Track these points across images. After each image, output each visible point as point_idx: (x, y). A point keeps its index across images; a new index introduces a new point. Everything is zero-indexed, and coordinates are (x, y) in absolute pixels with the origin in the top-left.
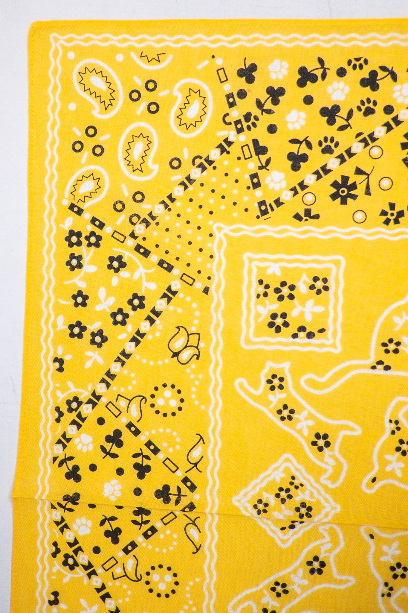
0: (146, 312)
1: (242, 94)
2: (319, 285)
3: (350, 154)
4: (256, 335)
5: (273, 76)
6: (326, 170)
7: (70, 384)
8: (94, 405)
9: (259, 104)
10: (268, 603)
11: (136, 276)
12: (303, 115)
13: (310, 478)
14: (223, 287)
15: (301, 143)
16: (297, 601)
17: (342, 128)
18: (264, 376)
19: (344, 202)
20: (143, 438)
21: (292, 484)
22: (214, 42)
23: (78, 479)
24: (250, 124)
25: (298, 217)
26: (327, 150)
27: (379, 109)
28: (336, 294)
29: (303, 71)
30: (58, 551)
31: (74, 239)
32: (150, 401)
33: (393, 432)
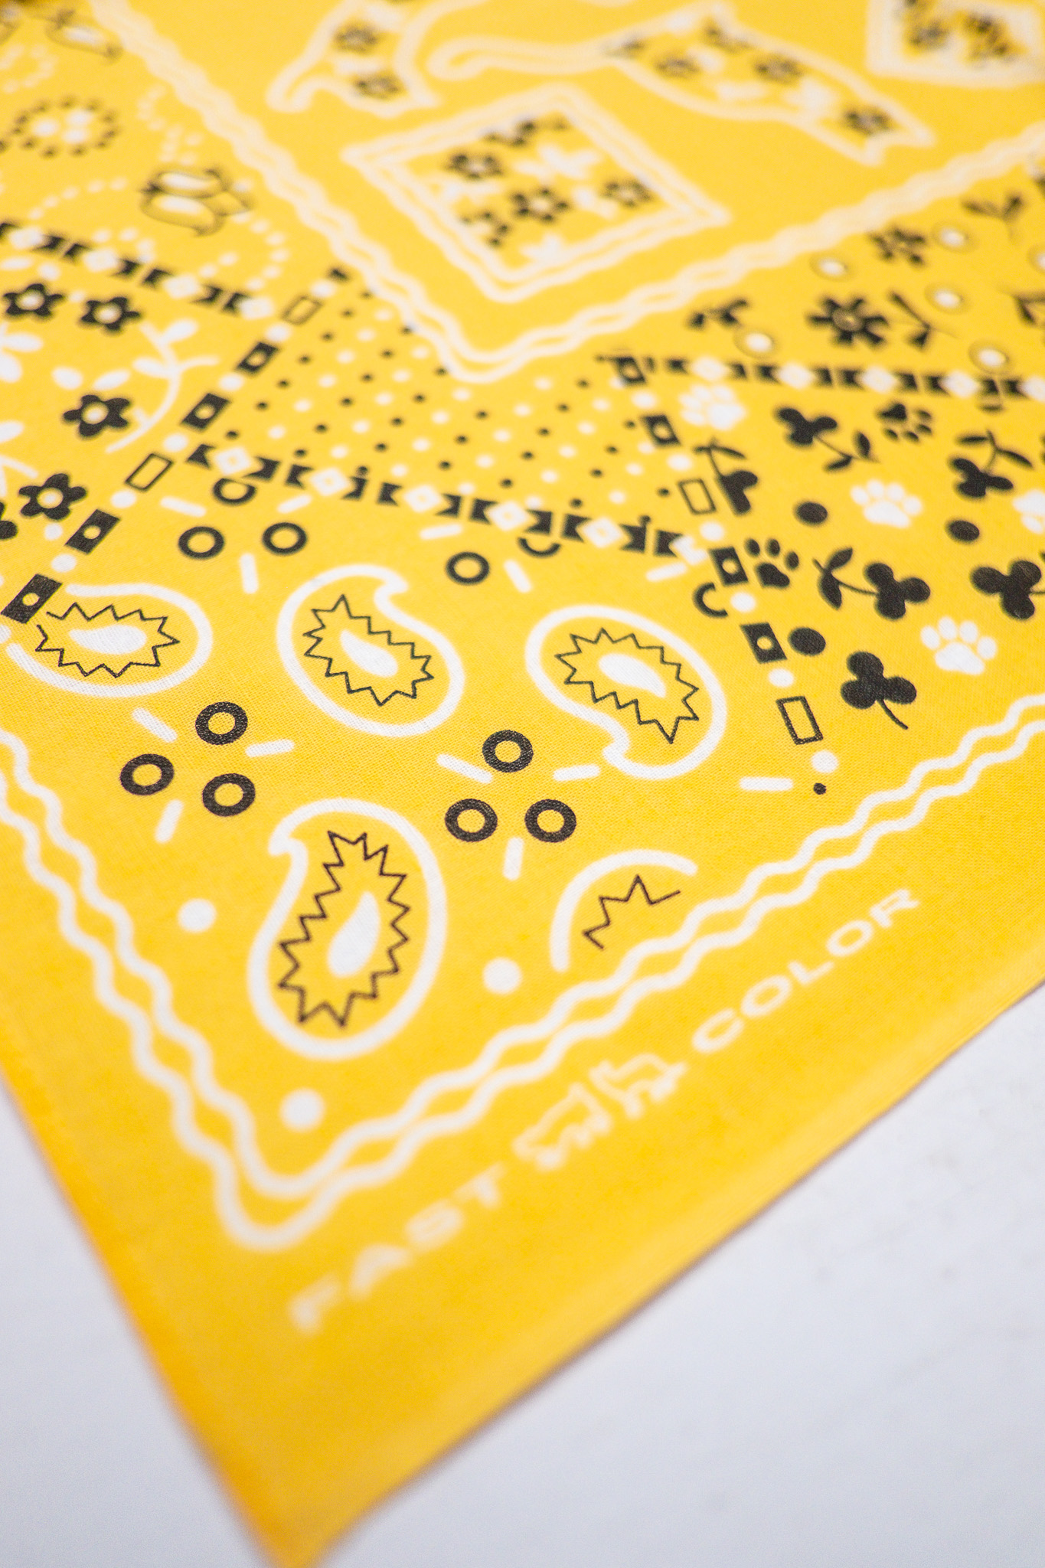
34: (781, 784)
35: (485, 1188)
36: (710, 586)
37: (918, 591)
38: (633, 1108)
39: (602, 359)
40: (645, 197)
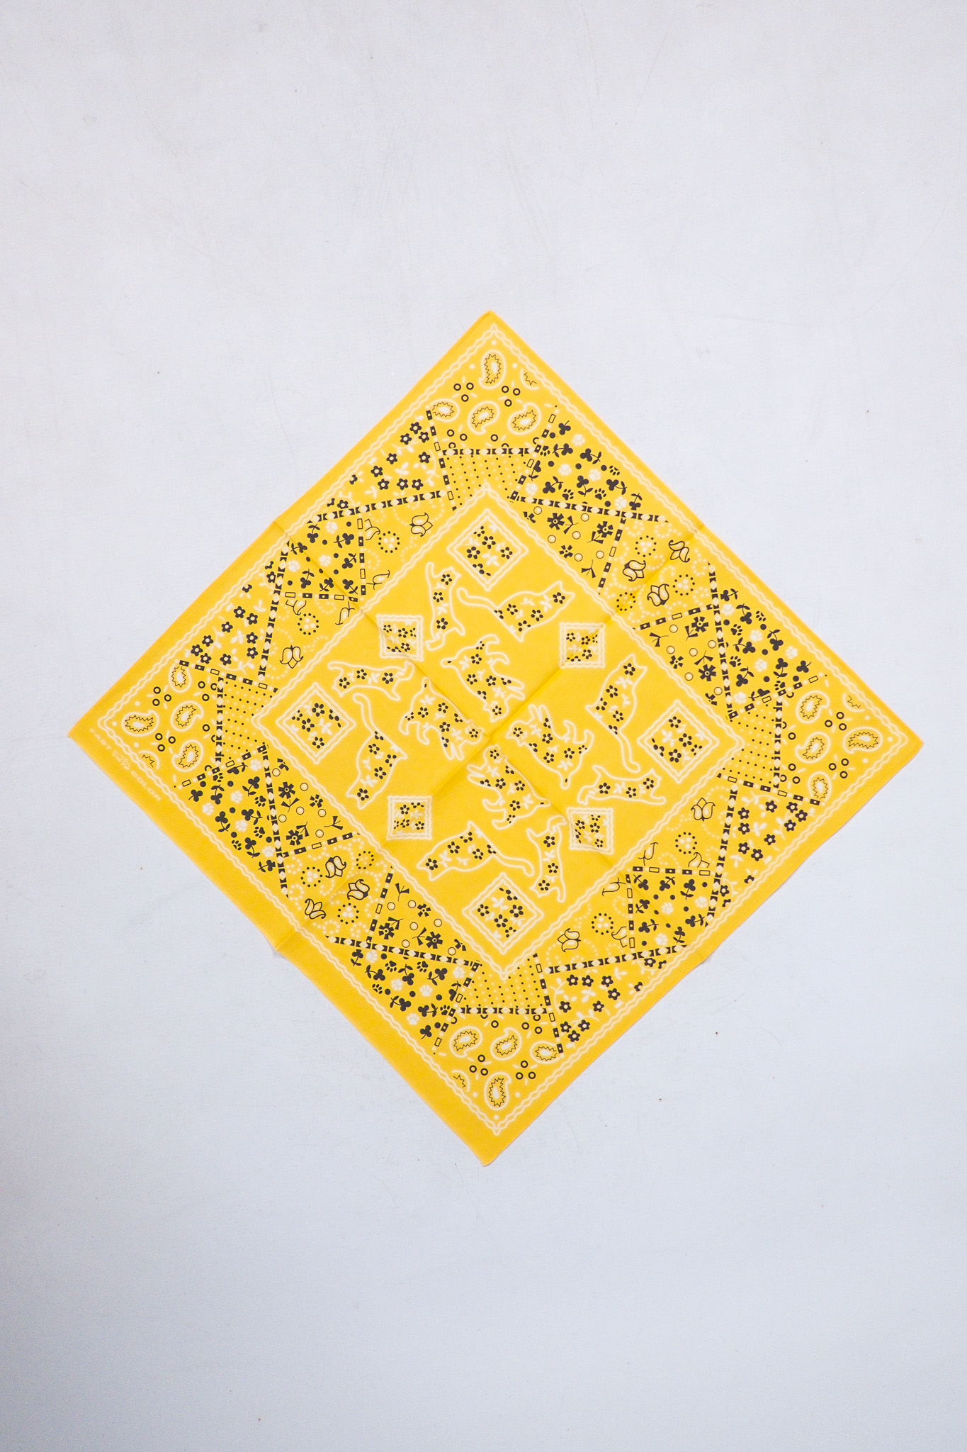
0: (418, 493)
1: (552, 435)
2: (507, 553)
3: (574, 508)
4: (459, 549)
5: (573, 441)
6: (557, 505)
7: (350, 494)
8: (353, 513)
9: (556, 448)
10: (349, 677)
11: (428, 472)
12: (570, 471)
13: (422, 635)
14: (463, 514)
15: (557, 482)
16: (365, 686)
17: (581, 493)
18: (445, 571)
19: (551, 526)
20: (362, 550)
21: (411, 631)
22: (563, 400)
23: (313, 541)
24: (544, 452)
25: (525, 514)
26: (566, 497)
27: (604, 500)
28: (510, 564)
29: (588, 451)
30: (270, 567)
31: (415, 428)
32: (381, 535)
33: (477, 648)
34: (175, 780)
35: (109, 747)
36: (211, 768)
37: (218, 802)
38: (122, 764)
39: (264, 743)
40: (318, 747)
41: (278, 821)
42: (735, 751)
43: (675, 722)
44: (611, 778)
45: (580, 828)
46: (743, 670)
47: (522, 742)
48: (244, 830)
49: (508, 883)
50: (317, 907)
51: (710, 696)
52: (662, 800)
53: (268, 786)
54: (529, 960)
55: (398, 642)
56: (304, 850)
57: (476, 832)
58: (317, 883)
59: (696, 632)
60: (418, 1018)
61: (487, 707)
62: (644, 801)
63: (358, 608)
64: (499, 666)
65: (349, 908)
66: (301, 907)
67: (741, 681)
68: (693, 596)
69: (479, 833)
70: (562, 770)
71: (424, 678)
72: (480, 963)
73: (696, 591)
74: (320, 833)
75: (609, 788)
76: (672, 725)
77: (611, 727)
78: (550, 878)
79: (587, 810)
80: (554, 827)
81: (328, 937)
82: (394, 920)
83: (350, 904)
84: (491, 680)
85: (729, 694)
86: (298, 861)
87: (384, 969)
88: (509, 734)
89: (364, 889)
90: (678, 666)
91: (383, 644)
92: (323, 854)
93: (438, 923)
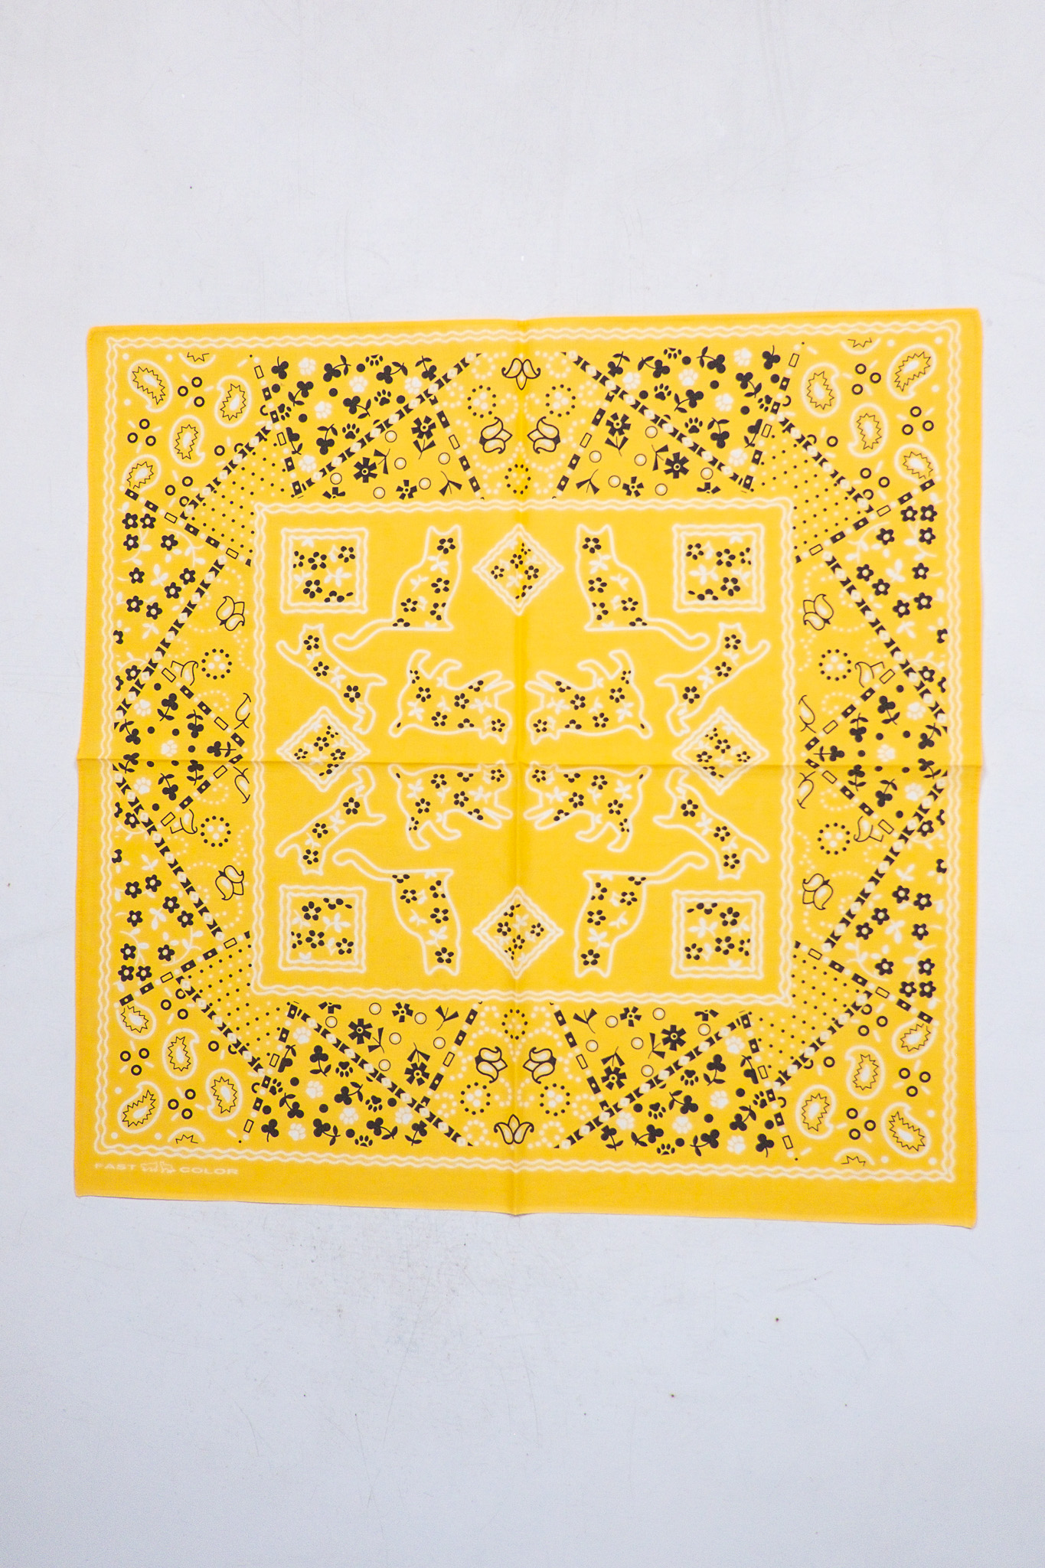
0: (197, 584)
1: (276, 388)
2: (347, 554)
3: (370, 439)
4: (294, 599)
5: (303, 372)
6: (350, 453)
7: (129, 654)
8: (151, 672)
9: (291, 397)
10: (311, 845)
11: (187, 553)
12: (329, 405)
13: (344, 726)
14: (263, 559)
15: (328, 430)
16: (335, 840)
17: (362, 416)
18: (301, 637)
19: (366, 480)
20: (196, 700)
21: (328, 733)
22: (252, 343)
23: (137, 741)
24: (284, 414)
25: (327, 495)
26: (350, 436)
27: (393, 399)
28: (361, 561)
29: (328, 367)
30: (120, 811)
31: (130, 522)
32: (202, 665)
33: (414, 682)
34: (233, 1135)
35: (132, 1167)
36: (258, 1084)
38: (163, 1171)
39: (288, 1004)
40: (349, 951)
41: (383, 1073)
42: (788, 517)
43: (695, 551)
44: (686, 677)
45: (707, 761)
46: (711, 426)
47: (556, 732)
48: (356, 1118)
49: (690, 896)
50: (514, 1125)
51: (703, 487)
52: (764, 646)
53: (336, 1045)
54: (795, 956)
55: (325, 757)
56: (439, 1077)
57: (602, 877)
58: (488, 1099)
59: (622, 436)
60: (741, 1139)
61: (484, 732)
62: (746, 666)
63: (249, 762)
64: (454, 678)
65: (550, 1093)
66: (496, 1142)
67: (721, 439)
68: (581, 402)
69: (606, 876)
70: (627, 720)
71: (390, 768)
72: (747, 1012)
73: (579, 396)
74: (439, 1043)
75: (694, 689)
76: (695, 557)
77: (633, 624)
78: (730, 846)
79: (696, 736)
80: (678, 789)
81: (558, 1147)
82: (609, 1058)
83: (546, 1088)
84: (461, 701)
85: (721, 465)
86: (445, 1095)
87: (652, 1121)
88: (535, 739)
89: (546, 1056)
90: (640, 490)
91: (311, 775)
92: (464, 1061)
93: (659, 1014)
